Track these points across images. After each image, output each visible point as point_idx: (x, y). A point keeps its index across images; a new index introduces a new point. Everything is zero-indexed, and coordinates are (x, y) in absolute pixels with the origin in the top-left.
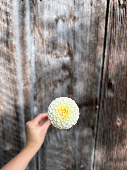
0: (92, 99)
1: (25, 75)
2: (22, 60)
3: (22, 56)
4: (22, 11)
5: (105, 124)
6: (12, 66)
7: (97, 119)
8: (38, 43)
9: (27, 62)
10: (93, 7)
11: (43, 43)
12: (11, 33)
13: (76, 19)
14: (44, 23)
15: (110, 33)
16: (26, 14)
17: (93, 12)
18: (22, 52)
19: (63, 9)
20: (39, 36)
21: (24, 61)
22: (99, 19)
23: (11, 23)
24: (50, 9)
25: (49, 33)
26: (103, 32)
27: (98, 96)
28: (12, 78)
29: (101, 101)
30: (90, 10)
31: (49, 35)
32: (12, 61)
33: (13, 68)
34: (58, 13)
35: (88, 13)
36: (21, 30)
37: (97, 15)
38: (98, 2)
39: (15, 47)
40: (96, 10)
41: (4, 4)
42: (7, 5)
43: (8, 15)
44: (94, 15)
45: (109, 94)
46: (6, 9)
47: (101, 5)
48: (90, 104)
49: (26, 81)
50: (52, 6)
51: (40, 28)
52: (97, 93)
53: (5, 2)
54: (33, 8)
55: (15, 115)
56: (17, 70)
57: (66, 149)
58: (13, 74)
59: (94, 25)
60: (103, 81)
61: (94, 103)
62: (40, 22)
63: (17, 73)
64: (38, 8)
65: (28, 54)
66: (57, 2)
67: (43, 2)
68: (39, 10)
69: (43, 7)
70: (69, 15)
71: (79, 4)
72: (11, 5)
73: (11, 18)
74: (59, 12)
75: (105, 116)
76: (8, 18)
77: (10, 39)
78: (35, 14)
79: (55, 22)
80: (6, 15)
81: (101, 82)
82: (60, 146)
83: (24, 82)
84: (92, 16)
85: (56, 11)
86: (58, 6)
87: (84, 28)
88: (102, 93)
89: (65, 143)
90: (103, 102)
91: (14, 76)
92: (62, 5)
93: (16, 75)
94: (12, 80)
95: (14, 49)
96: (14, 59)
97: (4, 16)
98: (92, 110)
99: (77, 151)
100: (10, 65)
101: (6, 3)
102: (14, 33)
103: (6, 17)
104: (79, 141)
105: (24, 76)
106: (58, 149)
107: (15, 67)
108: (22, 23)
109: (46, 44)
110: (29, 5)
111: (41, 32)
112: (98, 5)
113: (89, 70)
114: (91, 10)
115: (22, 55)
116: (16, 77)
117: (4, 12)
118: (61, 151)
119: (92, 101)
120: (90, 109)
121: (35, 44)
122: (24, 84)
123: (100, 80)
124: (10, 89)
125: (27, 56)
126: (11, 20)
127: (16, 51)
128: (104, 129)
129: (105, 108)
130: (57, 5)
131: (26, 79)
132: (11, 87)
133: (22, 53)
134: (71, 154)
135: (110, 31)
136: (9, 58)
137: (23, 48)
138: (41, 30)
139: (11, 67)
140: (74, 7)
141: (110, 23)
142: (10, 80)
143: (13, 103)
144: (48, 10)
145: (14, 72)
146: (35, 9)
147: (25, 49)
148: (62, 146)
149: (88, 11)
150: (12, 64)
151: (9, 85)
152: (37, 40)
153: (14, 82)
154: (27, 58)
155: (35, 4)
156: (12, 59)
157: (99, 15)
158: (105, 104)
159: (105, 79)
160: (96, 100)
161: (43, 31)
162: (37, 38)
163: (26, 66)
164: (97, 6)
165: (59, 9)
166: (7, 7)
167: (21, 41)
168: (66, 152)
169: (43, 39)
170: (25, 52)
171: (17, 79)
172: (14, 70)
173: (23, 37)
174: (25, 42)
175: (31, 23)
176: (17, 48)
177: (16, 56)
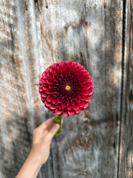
0: (112, 113)
1: (35, 91)
2: (30, 75)
3: (30, 71)
4: (27, 21)
5: (128, 141)
6: (20, 83)
7: (118, 136)
8: (47, 55)
9: (36, 77)
10: (107, 10)
11: (52, 55)
12: (17, 47)
13: (88, 24)
14: (52, 32)
15: (129, 37)
16: (31, 24)
17: (107, 15)
18: (30, 66)
19: (72, 15)
20: (47, 47)
21: (33, 76)
22: (115, 22)
23: (15, 35)
24: (58, 15)
25: (58, 43)
26: (120, 37)
27: (119, 110)
28: (21, 96)
29: (123, 116)
30: (103, 13)
31: (58, 45)
32: (19, 77)
33: (20, 85)
34: (67, 20)
35: (102, 16)
36: (27, 42)
37: (112, 17)
38: (113, 3)
39: (21, 61)
40: (111, 12)
41: (7, 15)
42: (11, 16)
43: (12, 27)
44: (108, 18)
45: (131, 107)
46: (10, 21)
47: (116, 6)
48: (109, 119)
49: (36, 98)
50: (59, 12)
51: (48, 38)
52: (118, 107)
53: (8, 13)
54: (38, 16)
55: (27, 135)
56: (25, 87)
57: (85, 170)
58: (21, 91)
59: (109, 29)
60: (124, 93)
61: (114, 118)
62: (47, 31)
63: (26, 90)
64: (44, 16)
65: (37, 68)
66: (65, 8)
67: (50, 10)
68: (46, 19)
69: (50, 14)
70: (80, 21)
71: (90, 7)
72: (14, 16)
73: (15, 30)
74: (68, 18)
75: (128, 132)
76: (12, 30)
77: (16, 53)
78: (42, 23)
79: (64, 31)
80: (9, 27)
81: (122, 93)
82: (77, 167)
83: (34, 99)
84: (107, 20)
85: (65, 17)
86: (67, 12)
87: (98, 34)
88: (124, 106)
89: (83, 164)
90: (125, 116)
91: (22, 93)
92: (71, 10)
93: (24, 92)
94: (20, 98)
95: (21, 64)
96: (21, 75)
97: (8, 29)
98: (112, 126)
99: (97, 173)
100: (18, 82)
101: (9, 15)
102: (19, 46)
103: (10, 30)
104: (99, 161)
105: (33, 93)
106: (76, 171)
107: (23, 83)
108: (28, 34)
109: (56, 56)
110: (34, 14)
111: (50, 43)
112: (113, 6)
113: (107, 81)
114: (105, 12)
115: (30, 69)
116: (24, 95)
117: (7, 24)
118: (79, 172)
119: (112, 116)
120: (111, 125)
121: (43, 57)
122: (34, 102)
123: (120, 91)
124: (20, 108)
125: (36, 71)
126: (15, 32)
127: (23, 65)
128: (127, 146)
129: (127, 123)
130: (65, 11)
131: (36, 95)
132: (20, 105)
134: (91, 175)
135: (129, 35)
136: (16, 74)
137: (31, 62)
138: (49, 40)
139: (18, 84)
140: (85, 12)
141: (128, 26)
142: (19, 98)
143: (23, 122)
144: (55, 17)
145: (22, 89)
146: (42, 17)
147: (33, 63)
148: (80, 168)
149: (102, 14)
150: (20, 81)
151: (18, 103)
152: (46, 52)
153: (23, 100)
154: (35, 72)
155: (40, 13)
156: (19, 75)
157: (114, 17)
158: (127, 118)
159: (126, 90)
160: (117, 115)
161: (51, 41)
162: (45, 50)
163: (35, 81)
164: (112, 8)
165: (68, 15)
166: (10, 18)
167: (28, 55)
168: (85, 174)
169: (52, 51)
170: (33, 66)
171: (26, 96)
172: (22, 87)
173: (29, 50)
174: (32, 55)
175: (38, 33)
176: (24, 62)
177: (23, 72)
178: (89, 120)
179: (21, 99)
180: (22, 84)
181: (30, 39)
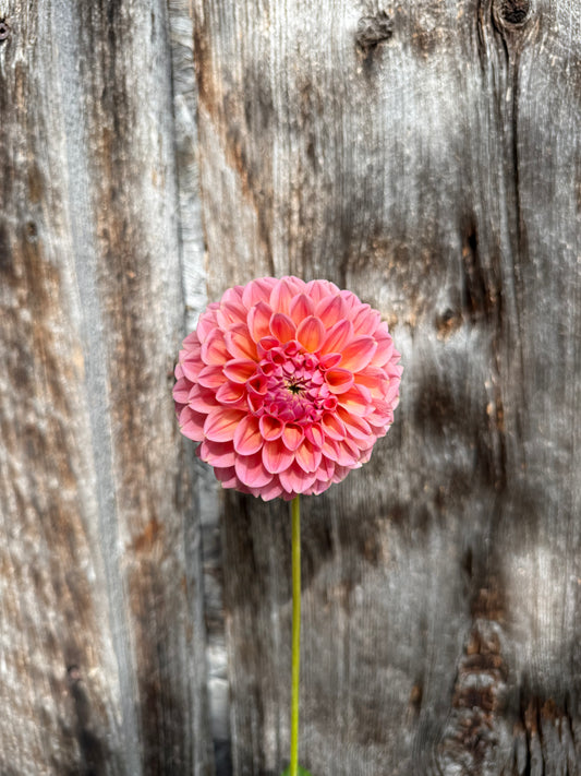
1: (141, 471)
2: (114, 364)
3: (115, 337)
6: (38, 415)
8: (228, 231)
9: (149, 379)
11: (264, 233)
12: (27, 171)
18: (109, 301)
21: (129, 372)
25: (311, 151)
28: (43, 503)
32: (36, 374)
33: (43, 425)
36: (96, 145)
39: (55, 271)
49: (145, 514)
56: (71, 439)
58: (49, 468)
62: (238, 74)
65: (159, 317)
73: (19, 55)
83: (129, 522)
91: (54, 482)
93: (68, 475)
94: (40, 515)
95: (47, 285)
96: (51, 363)
100: (26, 406)
102: (43, 166)
105: (129, 479)
107: (60, 415)
108: (106, 91)
109: (289, 241)
111: (252, 150)
115: (115, 327)
116: (68, 494)
121: (205, 245)
122: (128, 537)
124: (37, 578)
125: (151, 336)
126: (20, 70)
127: (63, 295)
131: (143, 496)
132: (35, 558)
133: (112, 314)
136: (15, 355)
137: (120, 276)
139: (31, 418)
142: (31, 514)
145: (55, 457)
147: (131, 282)
150: (43, 400)
151: (28, 546)
153: (58, 526)
156: (38, 361)
162: (218, 197)
163: (145, 406)
167: (101, 226)
169: (264, 203)
170: (132, 305)
171: (78, 503)
172: (50, 440)
173: (114, 193)
174: (130, 231)
175: (180, 86)
176: (69, 275)
177: (62, 338)
178: (499, 688)
179: (48, 522)
180: (54, 421)
181: (117, 123)
